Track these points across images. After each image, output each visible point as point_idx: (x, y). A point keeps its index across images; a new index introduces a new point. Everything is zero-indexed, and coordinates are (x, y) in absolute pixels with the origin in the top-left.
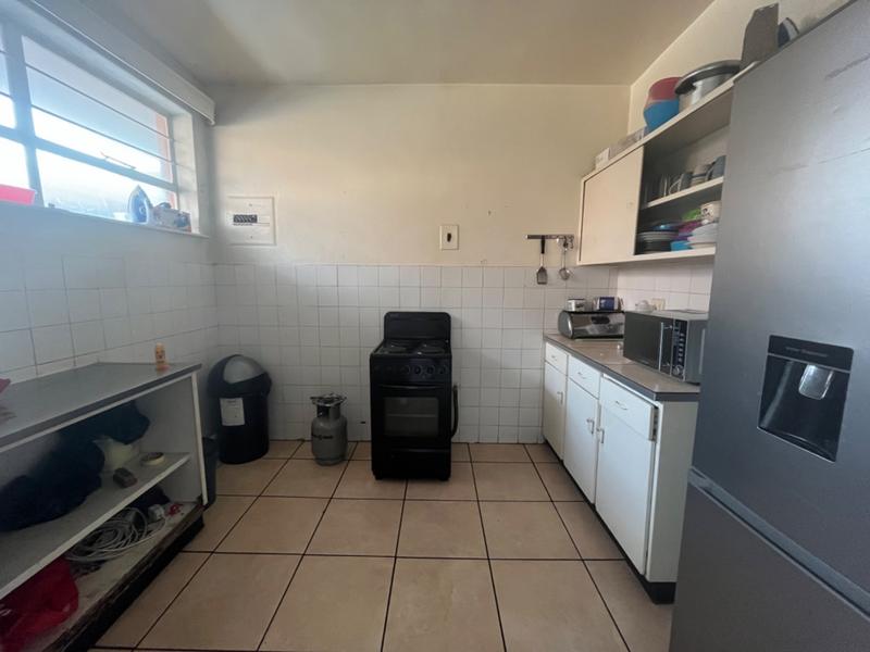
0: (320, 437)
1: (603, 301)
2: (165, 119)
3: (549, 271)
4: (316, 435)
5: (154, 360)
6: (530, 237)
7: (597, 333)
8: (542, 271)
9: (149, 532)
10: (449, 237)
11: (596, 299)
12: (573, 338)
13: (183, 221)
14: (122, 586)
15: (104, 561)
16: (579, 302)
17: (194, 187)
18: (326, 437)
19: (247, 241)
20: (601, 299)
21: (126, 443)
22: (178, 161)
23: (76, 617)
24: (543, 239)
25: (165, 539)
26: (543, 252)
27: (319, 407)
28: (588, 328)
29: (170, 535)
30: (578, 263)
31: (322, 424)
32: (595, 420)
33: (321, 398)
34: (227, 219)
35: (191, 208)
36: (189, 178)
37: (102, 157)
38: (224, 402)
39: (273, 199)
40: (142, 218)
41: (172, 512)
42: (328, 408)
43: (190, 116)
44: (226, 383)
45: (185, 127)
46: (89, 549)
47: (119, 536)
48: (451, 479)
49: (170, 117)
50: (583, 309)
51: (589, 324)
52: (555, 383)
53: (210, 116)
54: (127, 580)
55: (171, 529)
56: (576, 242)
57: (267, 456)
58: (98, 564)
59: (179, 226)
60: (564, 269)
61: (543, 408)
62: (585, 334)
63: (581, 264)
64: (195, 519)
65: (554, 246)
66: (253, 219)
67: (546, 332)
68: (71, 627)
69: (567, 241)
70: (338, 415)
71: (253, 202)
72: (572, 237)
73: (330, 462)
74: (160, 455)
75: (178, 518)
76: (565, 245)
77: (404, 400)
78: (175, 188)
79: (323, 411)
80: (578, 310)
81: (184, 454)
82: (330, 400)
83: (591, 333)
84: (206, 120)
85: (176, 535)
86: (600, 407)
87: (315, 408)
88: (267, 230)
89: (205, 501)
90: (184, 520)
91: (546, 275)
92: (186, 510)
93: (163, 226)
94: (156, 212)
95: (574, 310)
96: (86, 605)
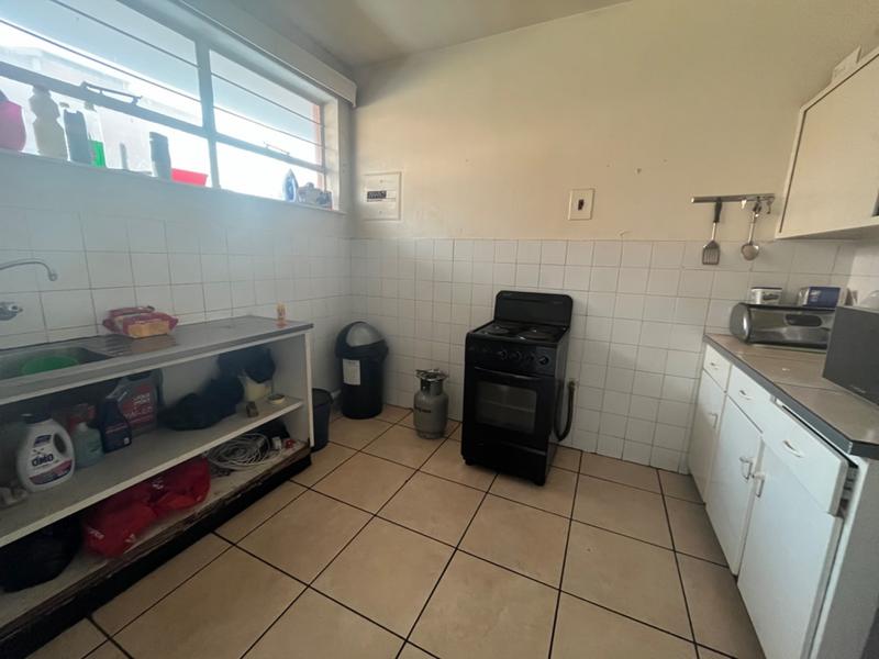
0: (420, 410)
1: (815, 293)
2: (318, 107)
3: (724, 248)
4: (417, 408)
5: (276, 317)
6: (698, 200)
7: (799, 339)
8: (713, 247)
9: (267, 458)
10: (581, 204)
11: (804, 289)
12: (748, 341)
13: (325, 198)
14: (236, 494)
15: (233, 470)
16: (768, 292)
17: (337, 168)
18: (425, 411)
19: (377, 217)
20: (812, 289)
21: (259, 382)
22: (326, 145)
23: (203, 506)
24: (719, 202)
25: (276, 466)
26: (717, 220)
27: (422, 381)
28: (784, 330)
29: (281, 463)
30: (778, 236)
31: (424, 398)
32: (755, 461)
33: (425, 372)
34: (363, 197)
35: (334, 188)
36: (334, 159)
37: (264, 146)
38: (346, 362)
39: (401, 174)
40: (290, 196)
41: (287, 447)
42: (432, 382)
43: (336, 101)
44: (348, 346)
45: (333, 113)
46: (226, 458)
47: (248, 454)
48: (546, 486)
49: (322, 105)
50: (775, 302)
51: (784, 325)
52: (711, 400)
53: (352, 99)
54: (242, 490)
55: (281, 459)
56: (777, 205)
57: (377, 417)
58: (229, 472)
59: (321, 203)
60: (751, 244)
61: (692, 429)
62: (776, 339)
63: (782, 236)
64: (302, 456)
65: (737, 212)
66: (382, 195)
67: (708, 330)
68: (198, 511)
69: (761, 204)
70: (440, 391)
71: (382, 178)
72: (770, 198)
73: (428, 436)
74: (281, 397)
75: (289, 452)
76: (757, 209)
77: (505, 388)
78: (323, 169)
79: (425, 385)
80: (766, 303)
81: (300, 400)
82: (434, 376)
83: (788, 338)
84: (350, 104)
85: (283, 466)
86: (763, 445)
87: (419, 381)
88: (394, 205)
89: (312, 444)
90: (293, 455)
91: (719, 251)
92: (297, 447)
93: (306, 203)
94: (302, 192)
95: (758, 303)
96: (212, 499)
